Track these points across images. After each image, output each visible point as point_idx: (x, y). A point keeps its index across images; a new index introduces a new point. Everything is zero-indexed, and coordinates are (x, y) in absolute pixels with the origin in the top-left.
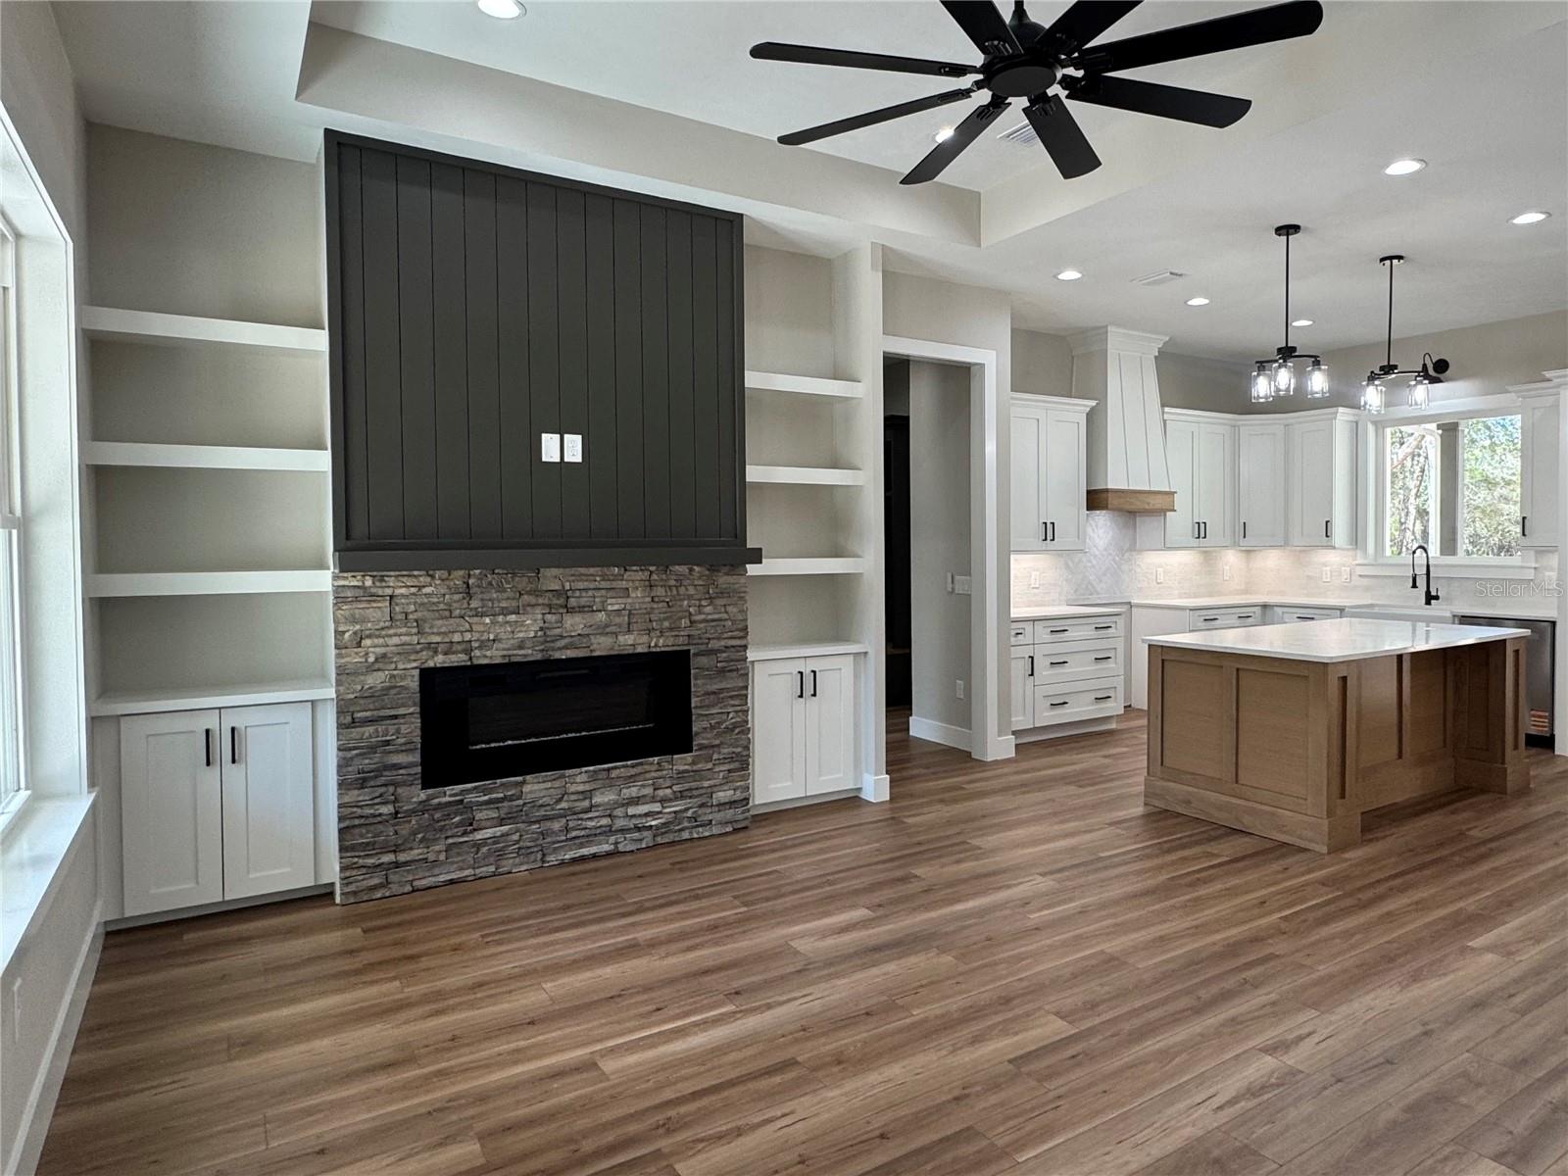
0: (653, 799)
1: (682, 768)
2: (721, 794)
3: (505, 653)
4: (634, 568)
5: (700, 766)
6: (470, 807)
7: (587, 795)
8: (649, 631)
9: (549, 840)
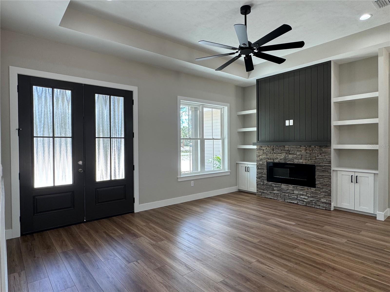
0: (306, 196)
1: (312, 191)
2: (322, 200)
3: (278, 161)
4: (303, 146)
5: (317, 192)
6: (273, 187)
7: (293, 191)
8: (306, 160)
9: (286, 197)
